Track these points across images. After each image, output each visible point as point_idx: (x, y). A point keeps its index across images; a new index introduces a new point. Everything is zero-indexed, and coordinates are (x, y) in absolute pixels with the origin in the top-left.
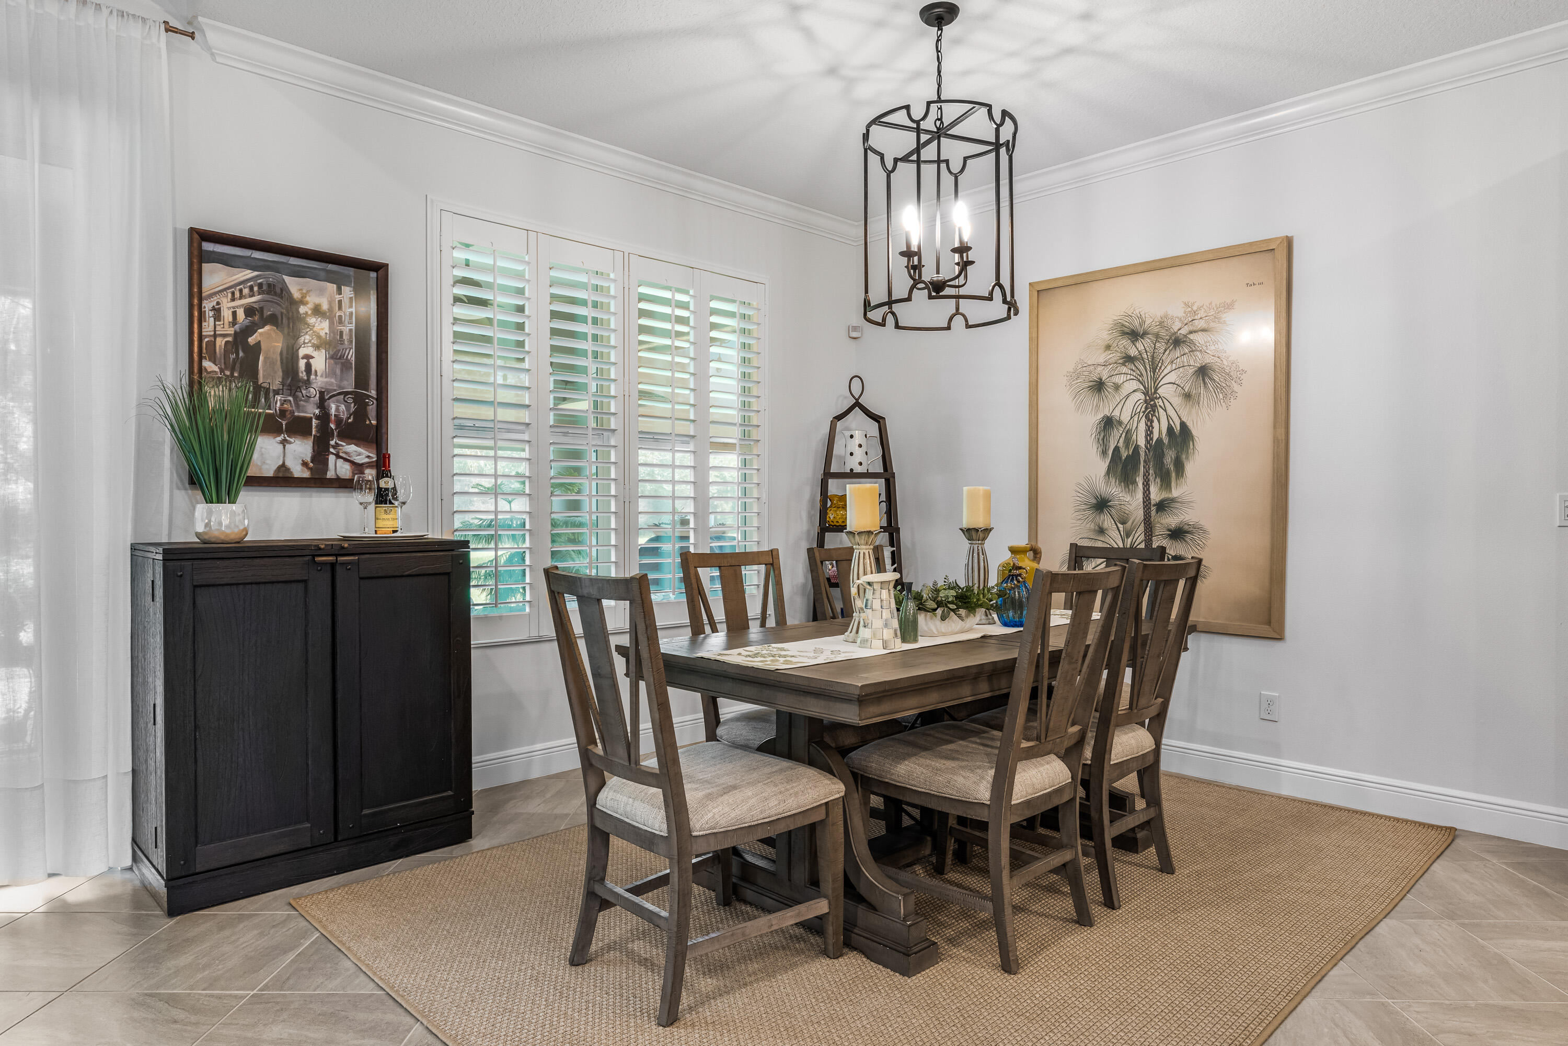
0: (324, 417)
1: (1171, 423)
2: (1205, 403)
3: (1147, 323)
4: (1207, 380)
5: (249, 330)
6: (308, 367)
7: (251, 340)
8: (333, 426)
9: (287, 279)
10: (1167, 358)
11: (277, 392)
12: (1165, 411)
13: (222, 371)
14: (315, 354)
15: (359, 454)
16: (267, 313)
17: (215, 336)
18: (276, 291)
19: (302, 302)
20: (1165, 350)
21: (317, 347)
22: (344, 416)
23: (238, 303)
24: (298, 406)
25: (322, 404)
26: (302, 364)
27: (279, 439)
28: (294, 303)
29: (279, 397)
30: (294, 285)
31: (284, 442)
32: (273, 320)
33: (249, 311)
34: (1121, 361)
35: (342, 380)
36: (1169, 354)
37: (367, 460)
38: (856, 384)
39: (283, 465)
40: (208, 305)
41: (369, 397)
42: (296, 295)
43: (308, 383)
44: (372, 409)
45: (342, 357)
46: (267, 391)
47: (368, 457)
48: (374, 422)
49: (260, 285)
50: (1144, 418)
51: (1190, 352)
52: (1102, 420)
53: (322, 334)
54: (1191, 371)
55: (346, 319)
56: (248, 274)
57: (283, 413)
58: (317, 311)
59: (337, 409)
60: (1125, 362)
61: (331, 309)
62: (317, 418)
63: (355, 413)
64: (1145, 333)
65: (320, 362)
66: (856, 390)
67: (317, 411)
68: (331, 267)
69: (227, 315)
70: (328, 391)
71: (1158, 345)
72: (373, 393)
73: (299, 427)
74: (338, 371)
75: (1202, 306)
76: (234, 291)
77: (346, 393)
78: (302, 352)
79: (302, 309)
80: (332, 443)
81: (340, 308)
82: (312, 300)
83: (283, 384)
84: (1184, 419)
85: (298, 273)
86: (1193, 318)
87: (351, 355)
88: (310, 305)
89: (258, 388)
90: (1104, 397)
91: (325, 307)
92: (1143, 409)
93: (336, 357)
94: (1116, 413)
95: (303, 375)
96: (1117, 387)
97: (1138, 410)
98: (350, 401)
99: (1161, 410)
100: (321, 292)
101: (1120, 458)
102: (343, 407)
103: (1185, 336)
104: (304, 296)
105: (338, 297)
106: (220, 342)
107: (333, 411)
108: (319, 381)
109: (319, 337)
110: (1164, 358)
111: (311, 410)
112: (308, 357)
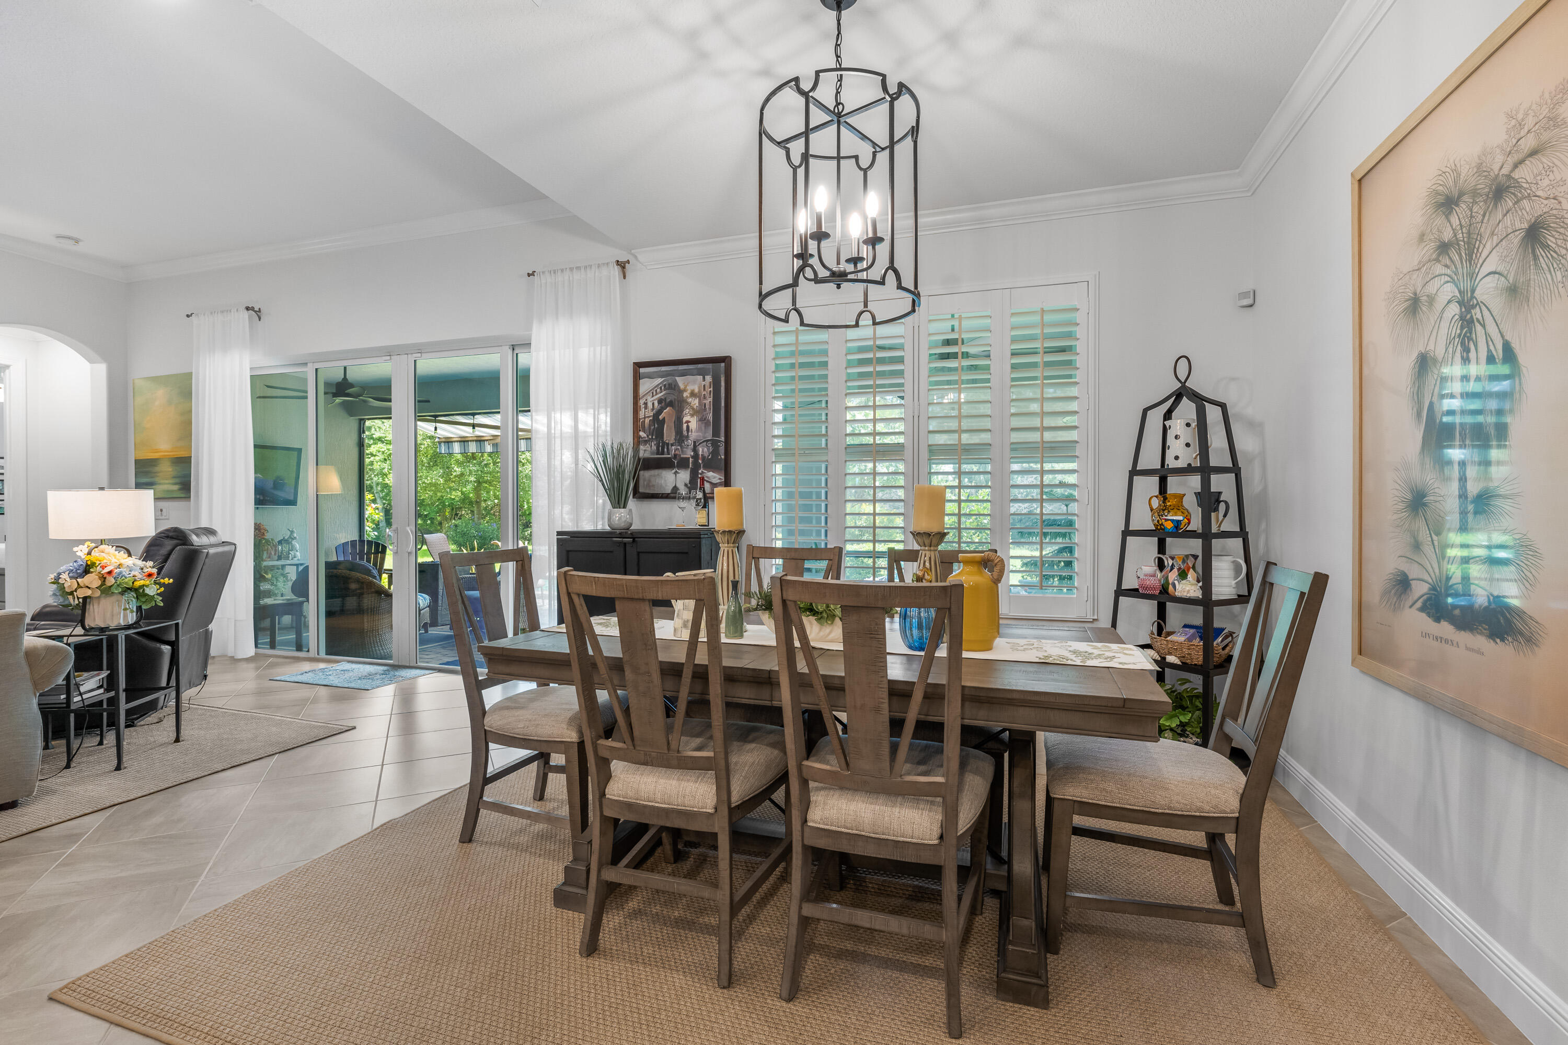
0: (696, 457)
1: (1492, 348)
2: (1537, 298)
3: (1463, 175)
4: (1539, 251)
5: (660, 412)
6: (688, 427)
7: (661, 417)
8: (700, 461)
9: (677, 378)
10: (1485, 230)
11: (672, 445)
12: (1484, 326)
13: (648, 436)
14: (691, 420)
15: (715, 478)
16: (668, 400)
17: (645, 418)
18: (672, 387)
19: (685, 390)
20: (1484, 216)
21: (692, 415)
22: (706, 455)
23: (655, 397)
24: (682, 451)
25: (695, 449)
26: (685, 426)
27: (674, 471)
28: (681, 392)
29: (673, 447)
30: (681, 381)
31: (676, 473)
32: (671, 404)
33: (660, 401)
34: (1434, 256)
35: (705, 433)
36: (1489, 220)
37: (719, 481)
38: (1183, 366)
39: (675, 486)
40: (642, 402)
41: (720, 441)
42: (682, 387)
43: (687, 437)
44: (722, 449)
45: (705, 419)
46: (668, 444)
47: (720, 479)
48: (723, 457)
49: (665, 386)
50: (1459, 347)
51: (1516, 203)
52: (1417, 361)
53: (695, 407)
54: (1516, 239)
55: (707, 396)
56: (660, 380)
57: (675, 455)
58: (693, 394)
59: (703, 451)
60: (1439, 255)
61: (699, 391)
62: (692, 457)
63: (712, 453)
64: (1461, 194)
65: (694, 424)
66: (1182, 373)
67: (692, 454)
68: (700, 366)
69: (650, 405)
70: (698, 440)
71: (1475, 209)
72: (723, 439)
73: (683, 464)
74: (703, 428)
75: (1530, 108)
76: (653, 392)
77: (707, 441)
78: (685, 419)
79: (685, 395)
80: (700, 471)
81: (704, 390)
82: (690, 388)
83: (675, 440)
84: (1508, 338)
85: (683, 374)
86: (1518, 137)
87: (710, 417)
88: (689, 391)
89: (664, 443)
90: (1419, 322)
91: (696, 391)
92: (1458, 331)
93: (702, 420)
94: (1431, 347)
95: (685, 433)
96: (1431, 300)
97: (1453, 335)
98: (710, 445)
99: (1479, 328)
100: (694, 382)
101: (1435, 422)
102: (706, 449)
103: (1509, 177)
104: (686, 387)
105: (703, 383)
106: (647, 421)
107: (700, 453)
108: (693, 436)
109: (693, 409)
110: (1482, 230)
111: (689, 453)
112: (688, 422)
